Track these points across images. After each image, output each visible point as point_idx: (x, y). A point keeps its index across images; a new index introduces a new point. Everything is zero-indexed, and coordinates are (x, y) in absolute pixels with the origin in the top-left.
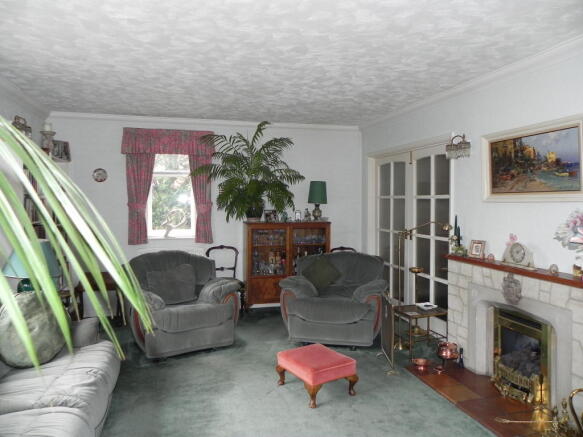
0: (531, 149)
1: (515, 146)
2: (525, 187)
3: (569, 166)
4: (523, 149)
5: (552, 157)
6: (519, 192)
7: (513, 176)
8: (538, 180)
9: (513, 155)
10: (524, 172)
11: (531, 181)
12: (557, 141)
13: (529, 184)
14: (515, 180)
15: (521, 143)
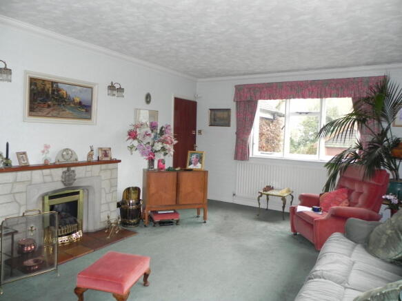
0: (64, 92)
1: (52, 87)
2: (59, 114)
3: (85, 106)
4: (58, 90)
5: (77, 100)
6: (53, 117)
7: (49, 106)
8: (68, 111)
9: (50, 92)
10: (59, 105)
11: (64, 111)
12: (81, 92)
13: (61, 113)
14: (52, 108)
15: (57, 85)
